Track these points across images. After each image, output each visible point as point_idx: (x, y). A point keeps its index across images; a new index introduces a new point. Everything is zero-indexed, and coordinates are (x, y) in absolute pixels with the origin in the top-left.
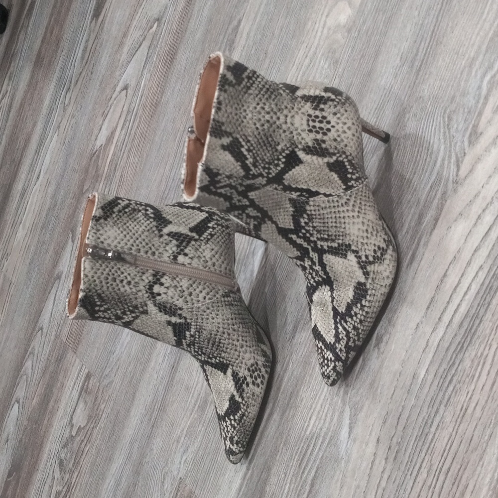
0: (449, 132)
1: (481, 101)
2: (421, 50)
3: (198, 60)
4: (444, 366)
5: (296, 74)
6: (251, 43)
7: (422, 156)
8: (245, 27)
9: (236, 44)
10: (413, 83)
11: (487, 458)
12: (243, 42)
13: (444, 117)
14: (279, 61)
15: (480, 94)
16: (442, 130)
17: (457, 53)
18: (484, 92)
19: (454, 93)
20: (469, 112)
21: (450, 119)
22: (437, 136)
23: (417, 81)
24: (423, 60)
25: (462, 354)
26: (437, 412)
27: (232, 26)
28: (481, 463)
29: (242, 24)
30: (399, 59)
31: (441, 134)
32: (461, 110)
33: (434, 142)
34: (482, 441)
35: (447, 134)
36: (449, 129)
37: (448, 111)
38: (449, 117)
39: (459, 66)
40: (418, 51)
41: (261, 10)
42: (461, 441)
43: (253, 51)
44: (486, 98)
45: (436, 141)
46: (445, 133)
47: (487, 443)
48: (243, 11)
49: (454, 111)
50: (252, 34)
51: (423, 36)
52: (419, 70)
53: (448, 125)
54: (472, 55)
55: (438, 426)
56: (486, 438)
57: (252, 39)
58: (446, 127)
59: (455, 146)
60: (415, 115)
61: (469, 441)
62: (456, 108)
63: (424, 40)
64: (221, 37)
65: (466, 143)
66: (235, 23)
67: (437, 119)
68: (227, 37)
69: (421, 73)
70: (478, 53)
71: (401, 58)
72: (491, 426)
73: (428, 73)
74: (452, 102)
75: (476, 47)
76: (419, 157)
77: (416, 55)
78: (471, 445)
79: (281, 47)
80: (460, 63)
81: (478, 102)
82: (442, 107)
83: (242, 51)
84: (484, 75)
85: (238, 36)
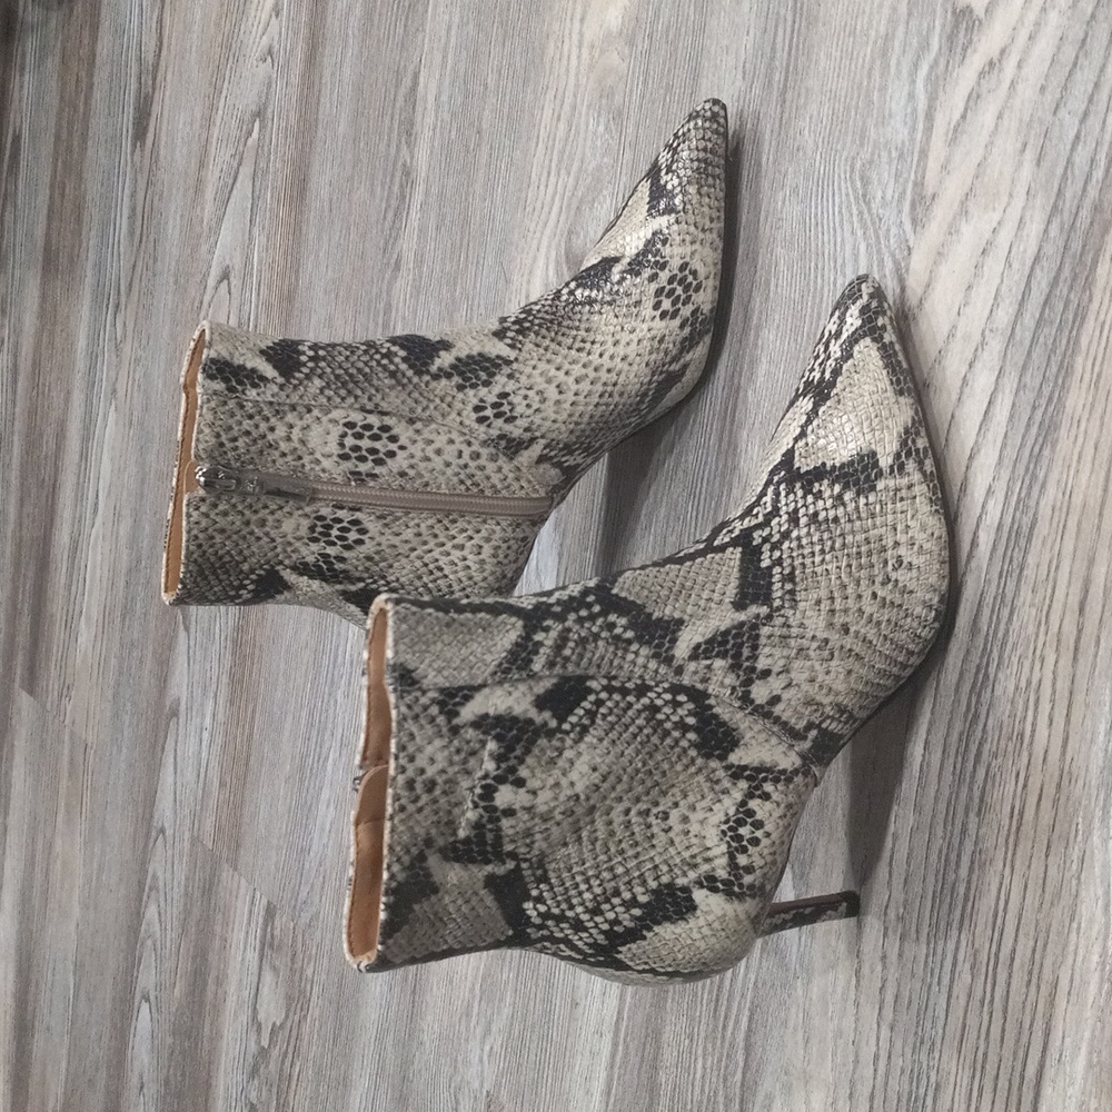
0: (869, 210)
1: (920, 126)
2: (779, 46)
3: (351, 179)
4: (958, 726)
5: (547, 162)
6: (447, 117)
7: (826, 277)
8: (429, 86)
9: (418, 127)
10: (777, 121)
11: (1084, 911)
12: (430, 120)
13: (852, 182)
14: (507, 143)
15: (915, 110)
16: (855, 212)
17: (853, 33)
18: (922, 105)
19: (864, 123)
20: (901, 156)
21: (865, 181)
22: (847, 227)
23: (786, 115)
24: (788, 65)
25: (989, 690)
26: (964, 831)
27: (403, 90)
28: (1075, 925)
29: (422, 80)
30: (740, 77)
31: (855, 219)
32: (884, 154)
33: (843, 239)
34: (1068, 875)
35: (866, 215)
36: (868, 204)
37: (858, 165)
38: (862, 179)
39: (861, 60)
40: (773, 49)
41: (453, 40)
42: (1026, 886)
43: (453, 133)
44: (929, 117)
45: (847, 235)
46: (861, 213)
47: (1079, 879)
48: (418, 53)
49: (871, 162)
50: (444, 98)
51: (778, 13)
52: (783, 92)
53: (864, 196)
54: (882, 30)
55: (972, 862)
56: (1074, 867)
57: (446, 109)
58: (861, 201)
59: (887, 238)
60: (795, 189)
61: (1041, 881)
62: (873, 154)
63: (781, 21)
64: (387, 120)
65: (908, 226)
66: (407, 82)
67: (840, 189)
68: (397, 117)
69: (789, 96)
70: (892, 22)
71: (744, 73)
72: (1080, 838)
73: (803, 91)
74: (862, 145)
75: (886, 11)
76: (819, 280)
77: (773, 58)
78: (1047, 889)
79: (506, 110)
80: (862, 55)
81: (913, 129)
82: (846, 160)
83: (433, 139)
84: (916, 66)
85: (419, 109)
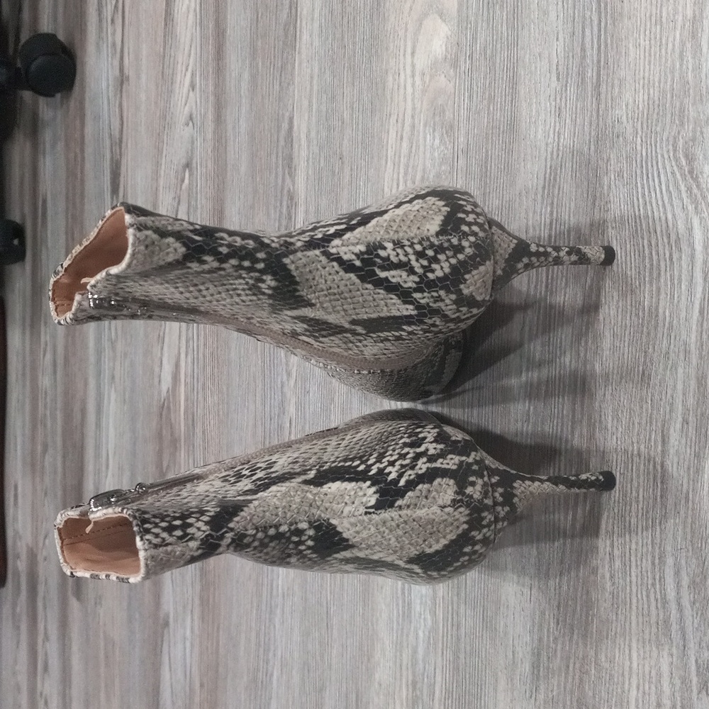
0: (698, 186)
2: (588, 46)
3: (252, 207)
5: (395, 176)
6: (316, 150)
7: (661, 252)
8: (301, 126)
9: (295, 161)
10: (594, 114)
12: (304, 153)
13: (677, 160)
14: (363, 163)
16: (683, 188)
17: (659, 21)
19: (681, 103)
21: (690, 159)
22: (676, 202)
23: (602, 106)
24: (599, 61)
27: (283, 133)
29: (295, 123)
30: (554, 78)
31: (684, 195)
33: (674, 215)
35: (695, 190)
36: (696, 179)
37: (681, 143)
38: (686, 156)
39: (670, 46)
40: (583, 50)
41: (315, 88)
43: (322, 161)
45: (678, 211)
46: (689, 189)
48: (290, 102)
49: (694, 140)
50: (313, 134)
51: (584, 16)
52: (598, 85)
53: (691, 172)
54: (689, 13)
57: (315, 142)
58: (688, 177)
60: (620, 174)
62: (694, 131)
63: (588, 22)
64: (274, 157)
66: (285, 126)
67: (665, 168)
68: (280, 154)
69: (603, 89)
71: (558, 74)
73: (616, 82)
74: (682, 124)
76: (655, 257)
77: (584, 57)
79: (360, 137)
80: (671, 39)
82: (668, 140)
83: (308, 167)
85: (296, 146)
